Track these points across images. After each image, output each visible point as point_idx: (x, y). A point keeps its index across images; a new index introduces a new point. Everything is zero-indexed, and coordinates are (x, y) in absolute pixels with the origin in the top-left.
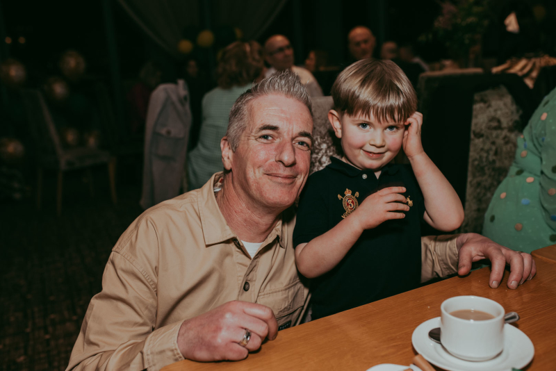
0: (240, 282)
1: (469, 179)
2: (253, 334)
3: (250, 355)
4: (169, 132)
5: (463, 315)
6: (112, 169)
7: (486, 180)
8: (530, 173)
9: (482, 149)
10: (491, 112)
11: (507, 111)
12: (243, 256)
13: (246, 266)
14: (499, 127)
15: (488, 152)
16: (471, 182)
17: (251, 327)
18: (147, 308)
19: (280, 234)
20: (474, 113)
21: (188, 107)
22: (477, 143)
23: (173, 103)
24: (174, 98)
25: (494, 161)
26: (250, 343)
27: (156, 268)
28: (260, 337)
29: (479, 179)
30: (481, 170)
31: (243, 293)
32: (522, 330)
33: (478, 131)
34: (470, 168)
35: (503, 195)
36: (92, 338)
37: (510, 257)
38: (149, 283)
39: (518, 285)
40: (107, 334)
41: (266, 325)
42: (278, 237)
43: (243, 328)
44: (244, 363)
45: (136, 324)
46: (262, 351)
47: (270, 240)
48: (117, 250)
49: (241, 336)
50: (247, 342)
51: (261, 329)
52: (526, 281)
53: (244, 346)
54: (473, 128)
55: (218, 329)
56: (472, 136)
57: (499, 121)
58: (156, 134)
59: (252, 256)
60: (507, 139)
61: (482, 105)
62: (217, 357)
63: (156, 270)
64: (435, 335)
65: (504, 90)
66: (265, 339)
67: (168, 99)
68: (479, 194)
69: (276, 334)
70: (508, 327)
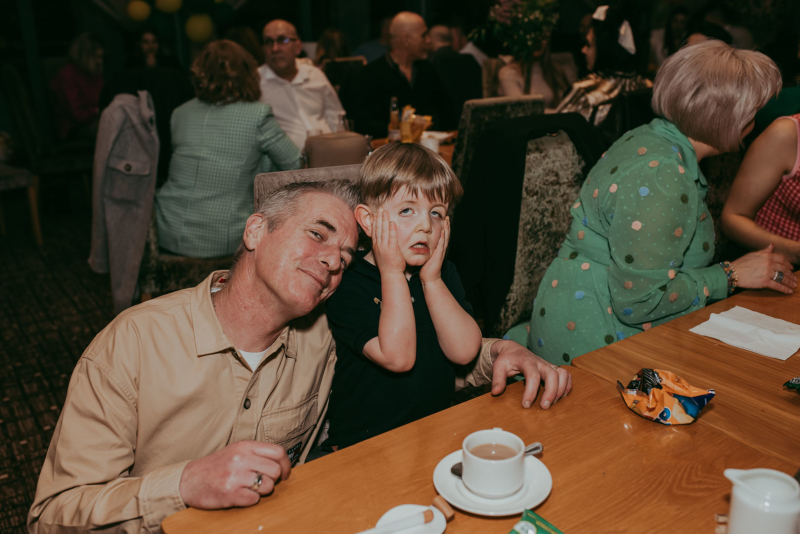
0: (240, 399)
1: (519, 248)
2: (264, 477)
3: (262, 499)
4: (128, 168)
5: (484, 452)
6: (33, 195)
7: (540, 247)
8: (586, 256)
9: (536, 210)
10: (548, 164)
11: (567, 162)
12: (243, 368)
13: (247, 380)
14: (557, 183)
15: (542, 214)
16: (521, 251)
17: (262, 469)
18: (125, 427)
19: (285, 343)
20: (527, 165)
21: (154, 133)
22: (529, 202)
23: (133, 127)
24: (135, 119)
25: (549, 224)
26: (262, 486)
27: (135, 379)
28: (272, 479)
29: (531, 247)
30: (533, 235)
31: (242, 412)
32: (545, 463)
33: (531, 187)
34: (520, 234)
35: (555, 283)
36: (66, 465)
37: (545, 373)
38: (128, 397)
39: (552, 404)
40: (81, 460)
41: (278, 466)
42: (283, 346)
43: (253, 471)
44: (256, 508)
45: (114, 446)
46: (274, 494)
47: (274, 348)
48: (90, 357)
49: (252, 480)
50: (259, 486)
51: (273, 470)
52: (560, 398)
53: (255, 491)
54: (525, 184)
55: (226, 474)
56: (524, 194)
57: (557, 175)
58: (110, 170)
59: (254, 369)
60: (565, 197)
61: (537, 155)
62: (226, 505)
63: (136, 383)
64: (457, 471)
65: (564, 135)
66: (278, 481)
67: (127, 119)
68: (530, 265)
69: (289, 473)
70: (531, 460)
